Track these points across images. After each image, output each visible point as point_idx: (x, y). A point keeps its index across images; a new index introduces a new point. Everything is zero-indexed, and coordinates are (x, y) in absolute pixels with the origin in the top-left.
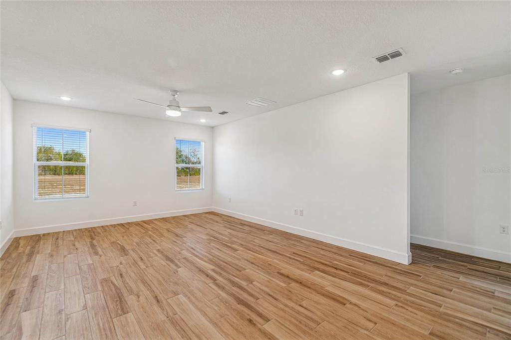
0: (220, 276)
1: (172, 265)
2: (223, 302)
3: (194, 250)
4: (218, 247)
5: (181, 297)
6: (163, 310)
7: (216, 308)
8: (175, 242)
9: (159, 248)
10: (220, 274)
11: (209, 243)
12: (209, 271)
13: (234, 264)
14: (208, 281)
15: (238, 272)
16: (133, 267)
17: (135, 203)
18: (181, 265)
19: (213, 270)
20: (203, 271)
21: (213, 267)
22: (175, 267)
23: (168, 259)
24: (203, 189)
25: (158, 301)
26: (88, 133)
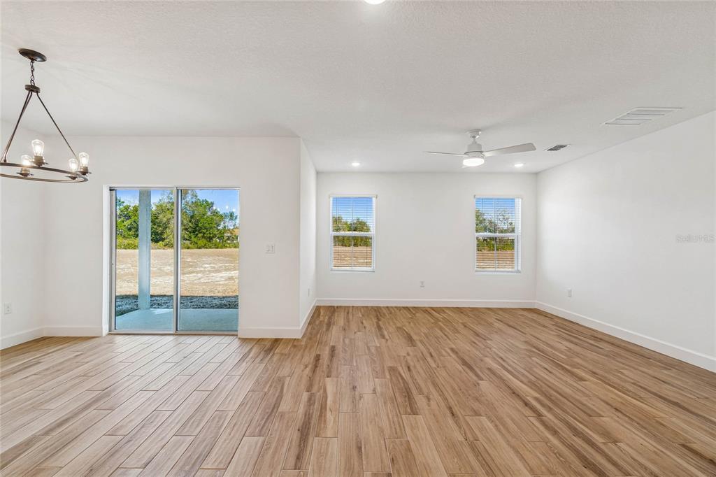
0: (549, 411)
1: (471, 374)
2: (555, 454)
3: (504, 361)
4: (546, 366)
5: (484, 419)
6: (460, 428)
7: (543, 458)
8: (475, 343)
9: (454, 347)
10: (550, 409)
11: (530, 357)
12: (528, 398)
13: (576, 400)
14: (528, 412)
15: (586, 417)
16: (421, 362)
17: (422, 283)
18: (484, 378)
19: (536, 399)
20: (518, 396)
21: (537, 395)
22: (475, 378)
23: (465, 363)
24: (518, 271)
25: (453, 414)
26: (374, 199)
